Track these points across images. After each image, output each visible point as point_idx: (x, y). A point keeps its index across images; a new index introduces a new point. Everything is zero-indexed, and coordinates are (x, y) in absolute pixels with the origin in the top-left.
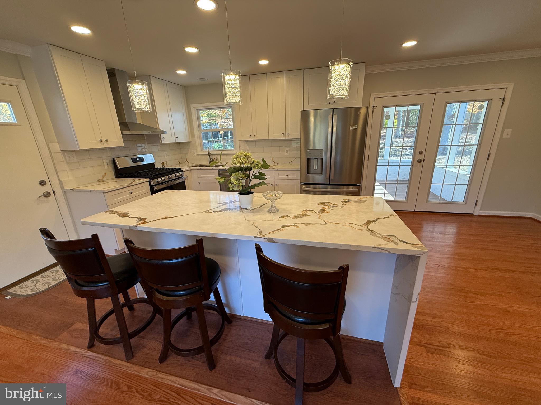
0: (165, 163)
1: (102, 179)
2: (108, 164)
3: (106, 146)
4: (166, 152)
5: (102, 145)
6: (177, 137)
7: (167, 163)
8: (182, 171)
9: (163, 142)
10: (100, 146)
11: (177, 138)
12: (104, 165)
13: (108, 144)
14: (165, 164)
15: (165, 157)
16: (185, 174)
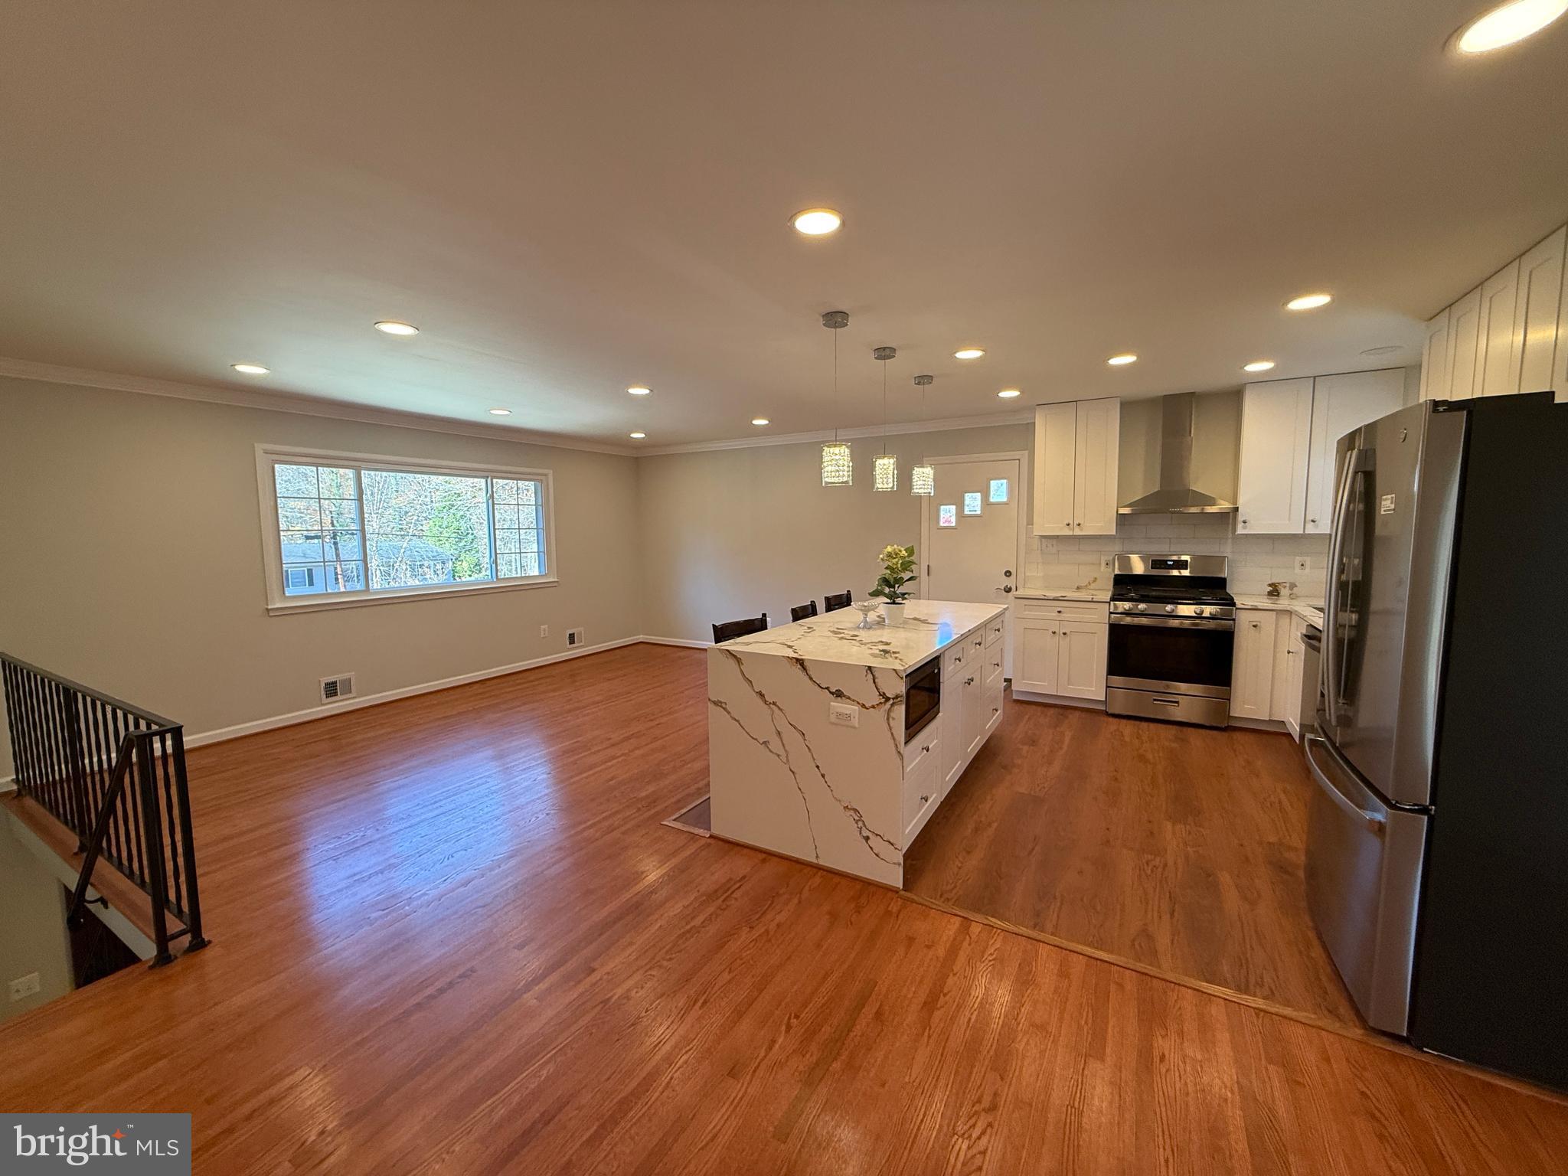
0: (1288, 585)
1: (1086, 586)
2: (1107, 564)
3: (1078, 532)
4: (1308, 561)
5: (1070, 530)
6: (1311, 518)
7: (1293, 586)
8: (1234, 604)
9: (1240, 531)
10: (1067, 532)
11: (1313, 521)
12: (1100, 564)
13: (1081, 530)
14: (1285, 587)
15: (1298, 570)
16: (1243, 620)
